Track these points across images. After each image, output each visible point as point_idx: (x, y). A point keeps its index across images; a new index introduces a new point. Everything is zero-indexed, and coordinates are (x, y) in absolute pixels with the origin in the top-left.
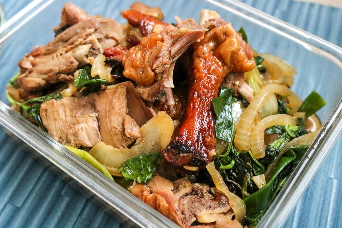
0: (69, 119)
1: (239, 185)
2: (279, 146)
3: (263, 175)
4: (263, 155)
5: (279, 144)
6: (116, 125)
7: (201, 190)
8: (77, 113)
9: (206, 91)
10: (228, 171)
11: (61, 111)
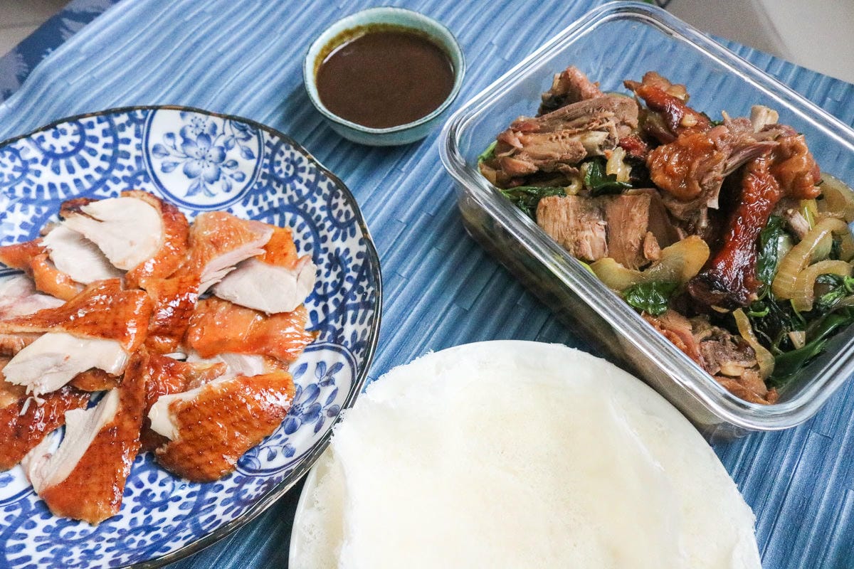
0: (572, 223)
1: (768, 338)
2: (833, 301)
3: (804, 332)
4: (810, 309)
5: (832, 298)
6: (632, 241)
7: (724, 336)
8: (582, 216)
9: (754, 218)
10: (757, 319)
11: (563, 212)
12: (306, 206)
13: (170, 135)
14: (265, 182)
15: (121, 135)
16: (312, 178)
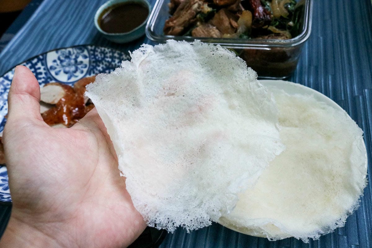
3: (291, 21)
10: (277, 25)
12: (112, 65)
13: (55, 61)
14: (94, 64)
15: (37, 67)
16: (111, 54)
